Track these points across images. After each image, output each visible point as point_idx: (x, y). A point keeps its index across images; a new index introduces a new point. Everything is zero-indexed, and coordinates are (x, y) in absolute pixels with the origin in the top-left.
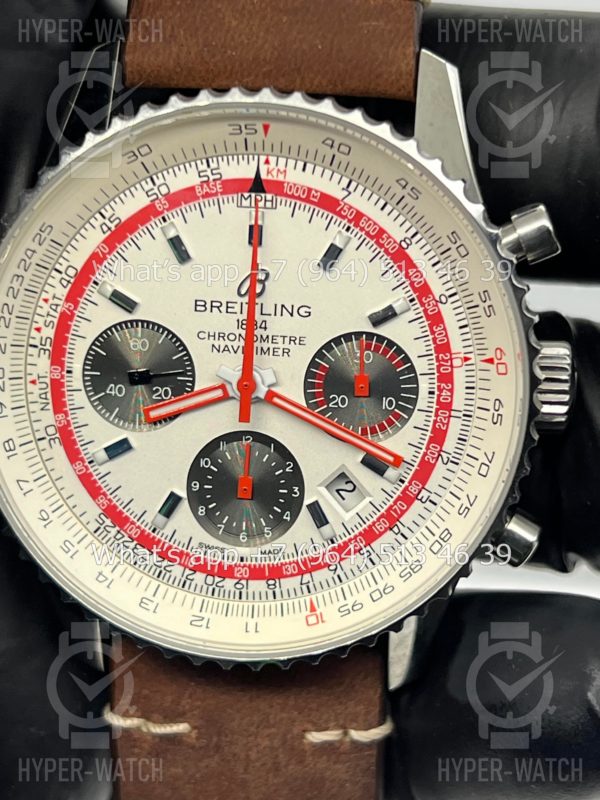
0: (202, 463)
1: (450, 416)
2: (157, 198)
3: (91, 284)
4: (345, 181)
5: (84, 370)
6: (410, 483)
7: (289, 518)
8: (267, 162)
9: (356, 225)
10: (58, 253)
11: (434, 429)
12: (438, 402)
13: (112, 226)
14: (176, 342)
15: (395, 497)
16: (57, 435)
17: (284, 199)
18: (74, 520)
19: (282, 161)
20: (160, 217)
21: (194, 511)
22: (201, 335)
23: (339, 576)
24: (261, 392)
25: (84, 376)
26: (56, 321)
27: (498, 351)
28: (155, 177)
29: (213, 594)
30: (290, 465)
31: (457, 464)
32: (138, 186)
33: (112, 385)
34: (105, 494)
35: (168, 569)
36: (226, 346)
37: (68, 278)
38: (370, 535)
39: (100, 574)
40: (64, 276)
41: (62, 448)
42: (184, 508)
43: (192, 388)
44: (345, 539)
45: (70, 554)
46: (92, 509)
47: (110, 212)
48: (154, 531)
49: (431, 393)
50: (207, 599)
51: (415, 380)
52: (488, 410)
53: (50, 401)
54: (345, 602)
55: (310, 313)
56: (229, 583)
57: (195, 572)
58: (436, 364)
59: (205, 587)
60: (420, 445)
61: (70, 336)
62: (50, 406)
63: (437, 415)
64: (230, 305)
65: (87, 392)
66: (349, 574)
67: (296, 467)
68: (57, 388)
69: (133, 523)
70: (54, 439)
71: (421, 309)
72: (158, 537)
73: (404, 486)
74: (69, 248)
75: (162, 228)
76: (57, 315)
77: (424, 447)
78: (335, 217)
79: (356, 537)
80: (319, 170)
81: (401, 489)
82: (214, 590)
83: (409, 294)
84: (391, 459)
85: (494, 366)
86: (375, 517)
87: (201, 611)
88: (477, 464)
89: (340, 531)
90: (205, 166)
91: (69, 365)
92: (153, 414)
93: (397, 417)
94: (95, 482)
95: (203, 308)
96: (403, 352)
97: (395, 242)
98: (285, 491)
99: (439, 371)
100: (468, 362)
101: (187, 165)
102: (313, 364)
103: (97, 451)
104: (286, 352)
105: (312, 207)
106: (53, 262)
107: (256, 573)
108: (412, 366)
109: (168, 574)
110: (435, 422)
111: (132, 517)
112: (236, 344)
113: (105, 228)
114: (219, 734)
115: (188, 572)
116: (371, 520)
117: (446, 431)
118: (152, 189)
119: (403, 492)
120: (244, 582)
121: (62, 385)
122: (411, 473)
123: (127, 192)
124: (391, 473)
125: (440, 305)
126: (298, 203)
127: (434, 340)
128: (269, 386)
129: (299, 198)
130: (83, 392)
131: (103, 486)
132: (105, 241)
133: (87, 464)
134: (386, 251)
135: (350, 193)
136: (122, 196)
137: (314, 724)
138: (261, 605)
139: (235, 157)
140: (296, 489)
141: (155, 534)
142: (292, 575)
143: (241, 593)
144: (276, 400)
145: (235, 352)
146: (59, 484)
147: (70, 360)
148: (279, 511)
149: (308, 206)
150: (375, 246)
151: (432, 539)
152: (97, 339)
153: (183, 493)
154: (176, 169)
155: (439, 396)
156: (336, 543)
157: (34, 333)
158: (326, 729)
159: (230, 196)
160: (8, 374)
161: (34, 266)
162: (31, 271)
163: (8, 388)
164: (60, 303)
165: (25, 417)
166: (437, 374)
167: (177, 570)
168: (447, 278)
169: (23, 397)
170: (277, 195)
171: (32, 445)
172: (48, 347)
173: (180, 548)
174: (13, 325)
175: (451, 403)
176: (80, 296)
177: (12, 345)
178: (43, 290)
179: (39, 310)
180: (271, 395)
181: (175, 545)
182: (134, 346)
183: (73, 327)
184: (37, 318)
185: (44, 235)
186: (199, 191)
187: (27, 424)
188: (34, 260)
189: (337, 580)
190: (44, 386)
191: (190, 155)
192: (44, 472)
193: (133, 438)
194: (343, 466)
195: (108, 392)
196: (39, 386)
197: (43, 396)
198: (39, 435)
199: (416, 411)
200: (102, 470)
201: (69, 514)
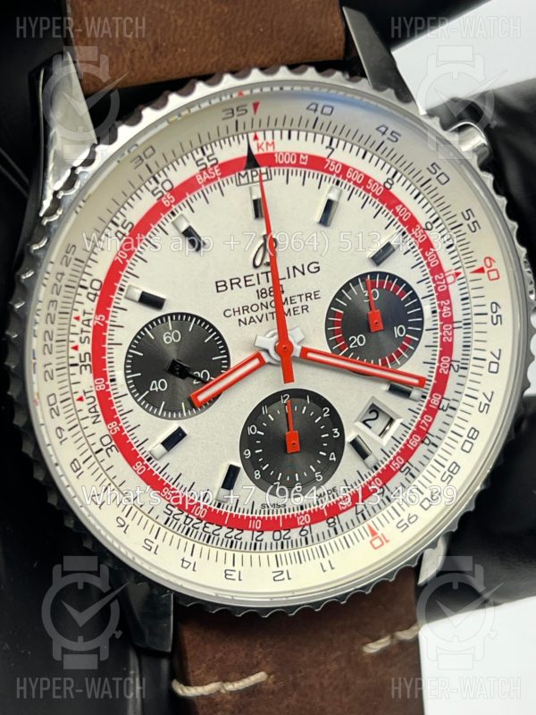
0: (250, 430)
1: (454, 328)
3: (117, 291)
4: (327, 139)
5: (126, 374)
6: (431, 397)
7: (334, 459)
8: (256, 138)
9: (344, 178)
10: (80, 269)
11: (443, 344)
12: (442, 319)
14: (205, 326)
15: (421, 412)
16: (113, 443)
17: (277, 169)
18: (145, 518)
19: (269, 134)
21: (251, 477)
22: (228, 313)
23: (387, 498)
24: (297, 352)
25: (127, 380)
26: (90, 335)
27: (488, 260)
28: (157, 176)
29: (282, 547)
30: (326, 410)
31: (466, 368)
32: (143, 188)
33: (155, 382)
34: (168, 486)
35: (238, 537)
36: (252, 317)
37: (94, 292)
39: (183, 560)
40: (90, 290)
41: (120, 454)
42: (243, 476)
43: (228, 364)
44: (386, 463)
45: (153, 550)
47: (122, 218)
48: (219, 506)
50: (278, 554)
51: (418, 304)
52: (486, 314)
53: (100, 413)
54: (399, 519)
55: (318, 268)
56: (294, 533)
57: (263, 532)
58: (434, 285)
59: (274, 543)
60: (433, 361)
61: (107, 346)
62: (101, 418)
63: (442, 331)
64: (247, 279)
65: (133, 395)
67: (333, 412)
68: (105, 400)
69: (199, 504)
70: (110, 448)
72: (224, 510)
73: (426, 401)
74: (90, 263)
75: (173, 222)
76: (91, 329)
77: (436, 362)
78: (325, 175)
79: (395, 458)
80: (303, 134)
81: (424, 404)
82: (282, 543)
83: (400, 229)
84: (416, 381)
85: (486, 274)
86: (408, 436)
87: (278, 566)
88: (485, 364)
89: (381, 456)
90: (201, 155)
91: (112, 373)
92: (201, 398)
93: (409, 341)
94: (157, 476)
95: (224, 288)
96: (404, 282)
97: (380, 185)
98: (327, 435)
99: (437, 291)
100: (460, 276)
101: (185, 158)
102: (330, 313)
103: (155, 447)
104: (305, 308)
105: (303, 170)
106: (77, 279)
107: (317, 517)
108: (414, 293)
109: (239, 542)
110: (442, 337)
112: (259, 313)
114: (293, 673)
115: (256, 534)
116: (405, 439)
117: (452, 343)
118: (157, 188)
119: (427, 406)
120: (307, 528)
121: (109, 394)
122: (431, 388)
123: (134, 196)
124: (415, 393)
126: (290, 169)
127: (428, 264)
128: (299, 344)
129: (290, 165)
130: (130, 395)
131: (164, 478)
133: (146, 462)
134: (374, 195)
135: (333, 150)
136: (130, 201)
137: (369, 636)
138: (327, 543)
139: (227, 140)
140: (336, 430)
141: (220, 509)
142: (348, 508)
143: (306, 539)
144: (310, 355)
145: (260, 321)
146: (124, 488)
147: (111, 369)
148: (325, 454)
149: (299, 170)
150: (363, 193)
152: (132, 343)
153: (239, 464)
154: (175, 163)
155: (441, 313)
156: (380, 469)
157: (72, 352)
158: (379, 638)
159: (229, 178)
160: (60, 399)
161: (64, 288)
162: (62, 293)
163: (61, 411)
164: (92, 317)
165: (81, 434)
166: (436, 295)
167: (247, 536)
168: (429, 206)
169: (75, 416)
170: (269, 167)
171: (93, 459)
172: (88, 362)
173: (245, 514)
174: (55, 349)
175: (452, 317)
176: (109, 306)
177: (57, 369)
178: (73, 309)
179: (73, 330)
180: (305, 351)
181: (241, 514)
182: (168, 340)
183: (108, 337)
184: (72, 337)
185: (69, 256)
186: (200, 180)
187: (83, 440)
188: (65, 282)
189: (386, 501)
190: (92, 400)
191: (187, 147)
192: (108, 481)
193: (185, 425)
194: (373, 397)
195: (151, 389)
196: (86, 401)
197: (93, 410)
198: (95, 448)
199: (424, 332)
200: (161, 464)
201: (140, 514)
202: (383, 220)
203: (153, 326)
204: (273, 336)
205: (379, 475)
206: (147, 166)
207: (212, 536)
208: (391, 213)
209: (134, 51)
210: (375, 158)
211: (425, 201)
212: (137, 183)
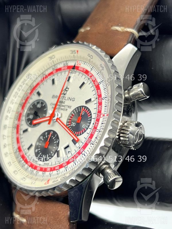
0: (41, 137)
1: (96, 131)
2: (54, 70)
3: (35, 90)
4: (92, 67)
6: (81, 149)
7: (53, 155)
8: (78, 62)
11: (91, 134)
12: (94, 127)
14: (46, 106)
15: (77, 152)
16: (17, 127)
18: (12, 149)
19: (81, 62)
21: (35, 150)
22: (51, 104)
23: (58, 173)
24: (56, 118)
25: (26, 113)
29: (31, 173)
30: (58, 140)
31: (93, 145)
34: (20, 143)
38: (68, 162)
40: (31, 88)
41: (16, 130)
42: (33, 148)
44: (63, 163)
51: (91, 120)
55: (74, 100)
56: (35, 171)
57: (30, 167)
58: (97, 116)
59: (30, 171)
63: (93, 130)
65: (26, 117)
66: (60, 173)
68: (20, 116)
69: (22, 152)
71: (98, 101)
72: (26, 156)
77: (87, 139)
80: (87, 64)
83: (96, 97)
92: (35, 122)
93: (84, 130)
95: (54, 97)
96: (91, 112)
97: (98, 83)
100: (104, 116)
102: (71, 113)
103: (22, 131)
104: (66, 110)
105: (83, 73)
106: (30, 84)
108: (92, 116)
109: (24, 167)
110: (92, 132)
111: (23, 150)
115: (28, 166)
116: (70, 158)
117: (93, 135)
119: (79, 151)
120: (38, 171)
121: (22, 114)
122: (82, 146)
124: (77, 144)
125: (102, 100)
126: (81, 72)
127: (98, 109)
131: (20, 141)
133: (19, 135)
134: (95, 85)
135: (92, 70)
136: (48, 69)
140: (57, 147)
142: (48, 171)
143: (37, 174)
144: (58, 121)
147: (25, 108)
148: (52, 153)
150: (93, 84)
152: (32, 103)
153: (34, 145)
154: (60, 63)
155: (95, 125)
157: (21, 101)
159: (68, 70)
160: (12, 110)
162: (25, 85)
164: (28, 94)
166: (96, 119)
167: (26, 166)
168: (106, 93)
169: (14, 117)
170: (77, 70)
172: (23, 105)
174: (17, 98)
175: (97, 127)
176: (32, 93)
177: (15, 103)
178: (26, 91)
179: (24, 96)
180: (58, 119)
182: (38, 106)
183: (28, 101)
184: (23, 98)
186: (62, 68)
193: (29, 129)
195: (30, 117)
199: (89, 129)
200: (21, 137)
202: (94, 92)
205: (59, 165)
208: (96, 92)
211: (106, 91)
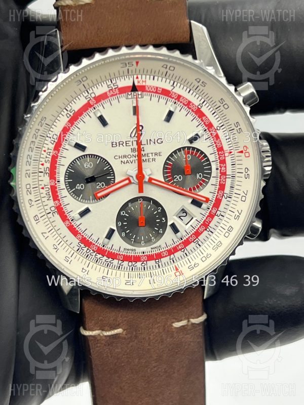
0: (122, 213)
1: (226, 178)
2: (90, 99)
3: (65, 141)
4: (172, 82)
5: (65, 180)
6: (212, 209)
7: (162, 232)
8: (137, 78)
9: (179, 101)
10: (48, 129)
11: (220, 185)
12: (221, 173)
13: (72, 114)
14: (105, 162)
15: (206, 216)
16: (56, 210)
17: (146, 93)
18: (68, 247)
19: (144, 77)
20: (93, 108)
21: (120, 235)
22: (116, 157)
23: (186, 254)
24: (147, 179)
25: (65, 182)
26: (50, 159)
27: (245, 148)
28: (88, 90)
29: (132, 270)
30: (160, 209)
31: (231, 198)
32: (81, 95)
33: (78, 185)
34: (80, 233)
35: (111, 262)
36: (127, 161)
37: (53, 140)
38: (197, 234)
39: (83, 269)
41: (59, 216)
42: (116, 234)
43: (114, 181)
44: (187, 237)
45: (69, 262)
46: (75, 241)
47: (70, 108)
48: (103, 246)
49: (217, 169)
50: (130, 273)
51: (210, 164)
52: (242, 173)
53: (51, 196)
54: (190, 264)
55: (162, 141)
56: (139, 264)
57: (123, 261)
58: (218, 156)
59: (128, 267)
61: (57, 166)
62: (51, 198)
63: (220, 178)
64: (127, 142)
65: (67, 189)
66: (190, 252)
67: (163, 210)
68: (54, 191)
69: (94, 244)
70: (54, 212)
71: (210, 134)
72: (106, 248)
73: (209, 210)
74: (53, 126)
75: (94, 113)
76: (50, 157)
77: (216, 193)
78: (169, 98)
79: (191, 235)
80: (160, 79)
81: (208, 212)
82: (132, 268)
83: (204, 128)
84: (204, 199)
85: (244, 154)
86: (199, 226)
87: (128, 278)
88: (240, 197)
89: (185, 234)
90: (110, 83)
91: (58, 178)
92: (99, 195)
93: (204, 181)
94: (75, 228)
95: (116, 145)
96: (204, 153)
97: (196, 106)
98: (159, 220)
99: (219, 159)
100: (231, 154)
101: (102, 83)
102: (166, 163)
103: (75, 214)
104: (154, 160)
105: (159, 95)
106: (46, 133)
107: (150, 258)
108: (208, 159)
109: (112, 264)
110: (220, 181)
111: (93, 242)
112: (131, 159)
113: (68, 115)
114: (136, 331)
115: (120, 262)
116: (197, 227)
117: (225, 185)
118: (88, 96)
119: (210, 213)
120: (145, 262)
121: (56, 188)
122: (212, 205)
123: (77, 98)
124: (204, 206)
125: (217, 131)
126: (153, 94)
127: (216, 146)
128: (149, 175)
129: (153, 92)
130: (66, 189)
131: (78, 230)
132: (69, 121)
133: (70, 221)
134: (192, 110)
135: (174, 87)
136: (74, 100)
137: (176, 319)
138: (154, 271)
139: (123, 77)
140: (164, 219)
141: (104, 248)
142: (166, 256)
143: (144, 268)
144: (153, 181)
145: (132, 163)
146: (59, 232)
147: (58, 176)
148: (157, 229)
149: (157, 95)
150: (187, 109)
151: (224, 231)
152: (70, 165)
153: (115, 228)
154: (97, 85)
155: (221, 170)
156: (183, 240)
157: (41, 166)
158: (181, 321)
159: (123, 95)
160: (32, 186)
161: (39, 136)
162: (38, 139)
163: (32, 192)
164: (51, 151)
165: (41, 204)
166: (219, 161)
167: (115, 262)
168: (219, 119)
169: (39, 196)
170: (143, 92)
171: (45, 216)
172: (48, 172)
173: (116, 252)
174: (32, 164)
175: (226, 172)
176: (60, 147)
177: (32, 173)
178: (43, 147)
179: (42, 156)
180: (150, 179)
181: (114, 251)
182: (86, 166)
183: (58, 161)
184: (41, 160)
185: (43, 122)
186: (108, 94)
187: (42, 207)
188: (39, 134)
189: (185, 255)
190: (48, 189)
191: (104, 79)
192: (52, 228)
193: (90, 207)
194: (183, 206)
195: (77, 188)
196: (45, 189)
197: (48, 194)
198: (47, 212)
199: (211, 178)
200: (78, 223)
201: (65, 245)
202: (196, 123)
203: (80, 159)
204: (135, 171)
205: (183, 243)
206: (84, 85)
207: (99, 260)
208: (200, 120)
209: (88, 30)
210: (195, 94)
211: (217, 116)
212: (78, 92)
